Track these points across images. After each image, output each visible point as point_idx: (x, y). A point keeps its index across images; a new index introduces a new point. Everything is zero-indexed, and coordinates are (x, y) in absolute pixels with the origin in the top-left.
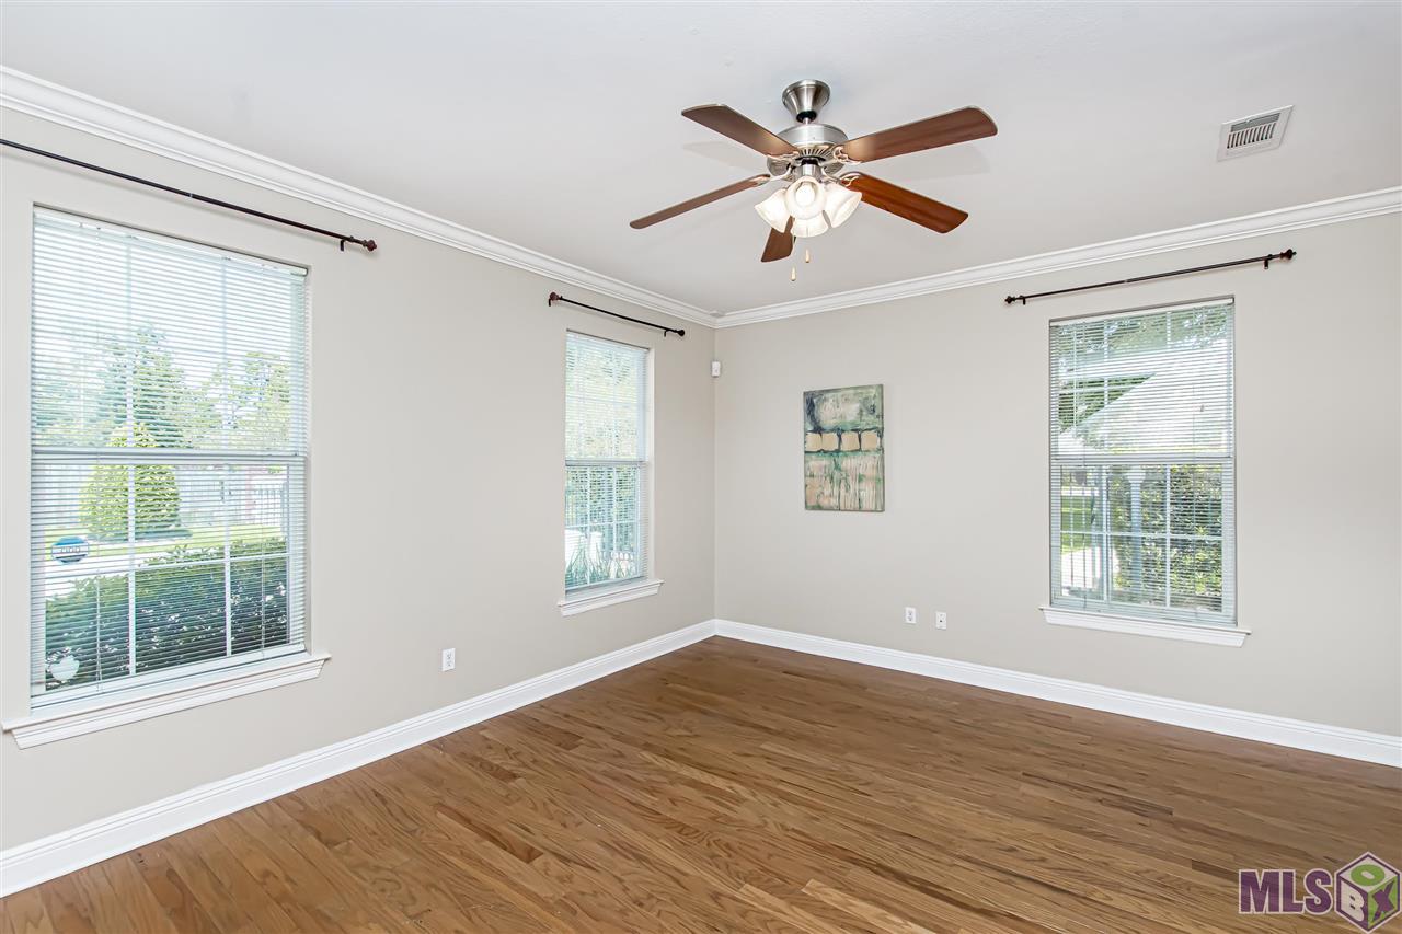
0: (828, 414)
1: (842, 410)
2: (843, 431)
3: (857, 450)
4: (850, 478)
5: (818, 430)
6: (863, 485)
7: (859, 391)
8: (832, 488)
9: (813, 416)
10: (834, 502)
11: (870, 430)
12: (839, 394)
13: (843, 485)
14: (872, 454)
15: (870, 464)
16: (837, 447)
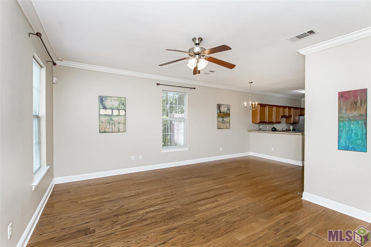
0: (108, 103)
1: (113, 103)
2: (113, 109)
3: (118, 115)
4: (116, 123)
5: (105, 108)
6: (120, 125)
7: (119, 98)
8: (110, 126)
9: (102, 104)
10: (110, 130)
11: (122, 110)
12: (112, 98)
13: (113, 125)
14: (123, 116)
15: (122, 119)
16: (111, 114)
